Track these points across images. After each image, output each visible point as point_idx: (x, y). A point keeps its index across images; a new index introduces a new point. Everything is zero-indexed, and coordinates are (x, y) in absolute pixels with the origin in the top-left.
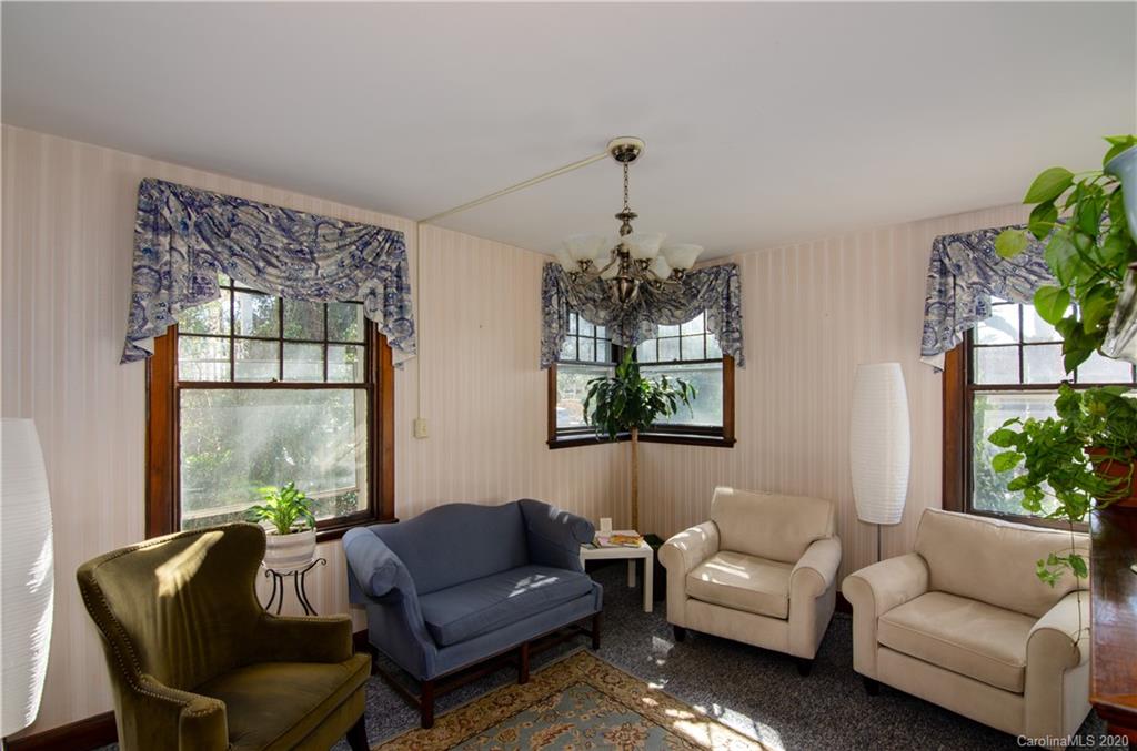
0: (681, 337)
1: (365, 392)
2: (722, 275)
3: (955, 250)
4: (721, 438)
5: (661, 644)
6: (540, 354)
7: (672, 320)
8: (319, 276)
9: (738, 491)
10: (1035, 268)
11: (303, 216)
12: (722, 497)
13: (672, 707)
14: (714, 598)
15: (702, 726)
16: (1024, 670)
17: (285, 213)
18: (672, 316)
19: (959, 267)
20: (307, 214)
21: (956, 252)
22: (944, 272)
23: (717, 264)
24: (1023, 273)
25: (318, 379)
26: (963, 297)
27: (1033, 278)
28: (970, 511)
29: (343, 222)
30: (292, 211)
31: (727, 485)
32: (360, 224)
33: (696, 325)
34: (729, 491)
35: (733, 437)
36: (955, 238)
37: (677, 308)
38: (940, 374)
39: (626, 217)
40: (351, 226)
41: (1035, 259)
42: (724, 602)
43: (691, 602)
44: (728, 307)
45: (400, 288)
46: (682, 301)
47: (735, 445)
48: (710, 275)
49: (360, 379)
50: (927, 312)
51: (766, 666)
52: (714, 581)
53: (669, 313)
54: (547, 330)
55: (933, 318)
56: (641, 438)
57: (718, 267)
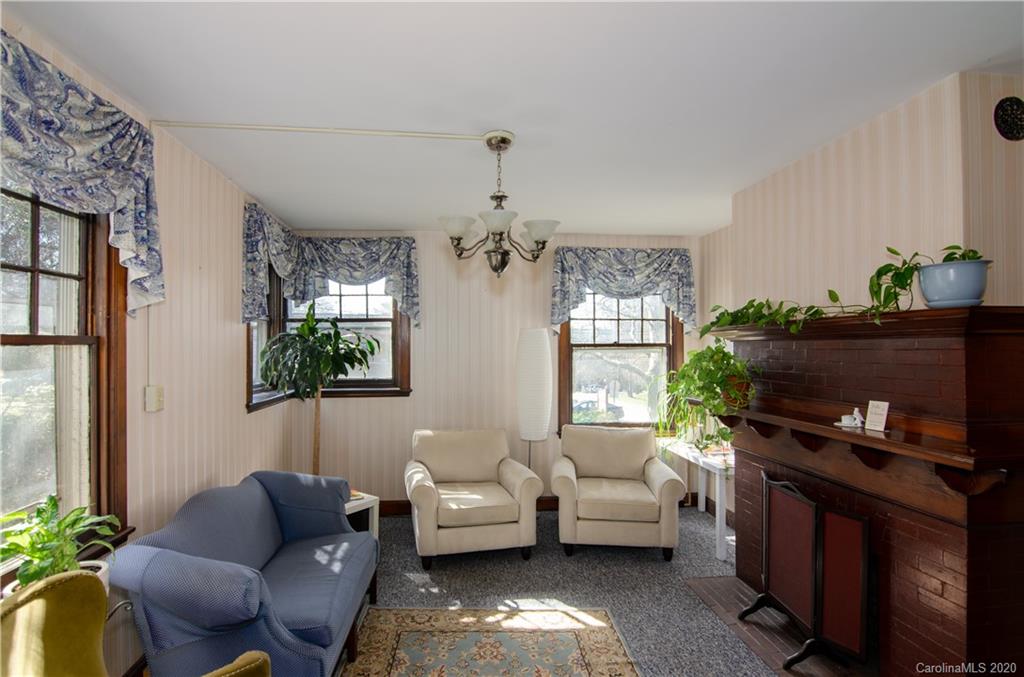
0: (367, 295)
1: (85, 349)
2: (403, 247)
3: (570, 256)
4: (398, 389)
5: (419, 577)
6: (241, 306)
7: (350, 280)
8: (70, 169)
9: (437, 432)
10: (609, 275)
11: (49, 67)
12: (423, 439)
13: (488, 616)
14: (464, 521)
15: (516, 618)
16: (660, 507)
17: (28, 54)
18: (351, 276)
19: (572, 269)
20: (54, 67)
21: (570, 259)
22: (563, 270)
23: (398, 235)
24: (601, 276)
25: (22, 328)
26: (572, 287)
27: (607, 281)
28: (572, 424)
29: (94, 95)
30: (37, 55)
31: (425, 428)
32: (112, 106)
33: (379, 286)
34: (429, 433)
35: (409, 387)
36: (570, 250)
37: (356, 270)
38: (556, 337)
39: (499, 199)
40: (102, 104)
41: (610, 270)
42: (473, 522)
43: (442, 531)
44: (409, 275)
45: (149, 208)
46: (363, 264)
47: (411, 394)
48: (391, 244)
49: (72, 330)
50: (554, 295)
51: (500, 563)
52: (463, 507)
53: (348, 273)
54: (250, 279)
55: (557, 299)
56: (325, 395)
57: (399, 238)
